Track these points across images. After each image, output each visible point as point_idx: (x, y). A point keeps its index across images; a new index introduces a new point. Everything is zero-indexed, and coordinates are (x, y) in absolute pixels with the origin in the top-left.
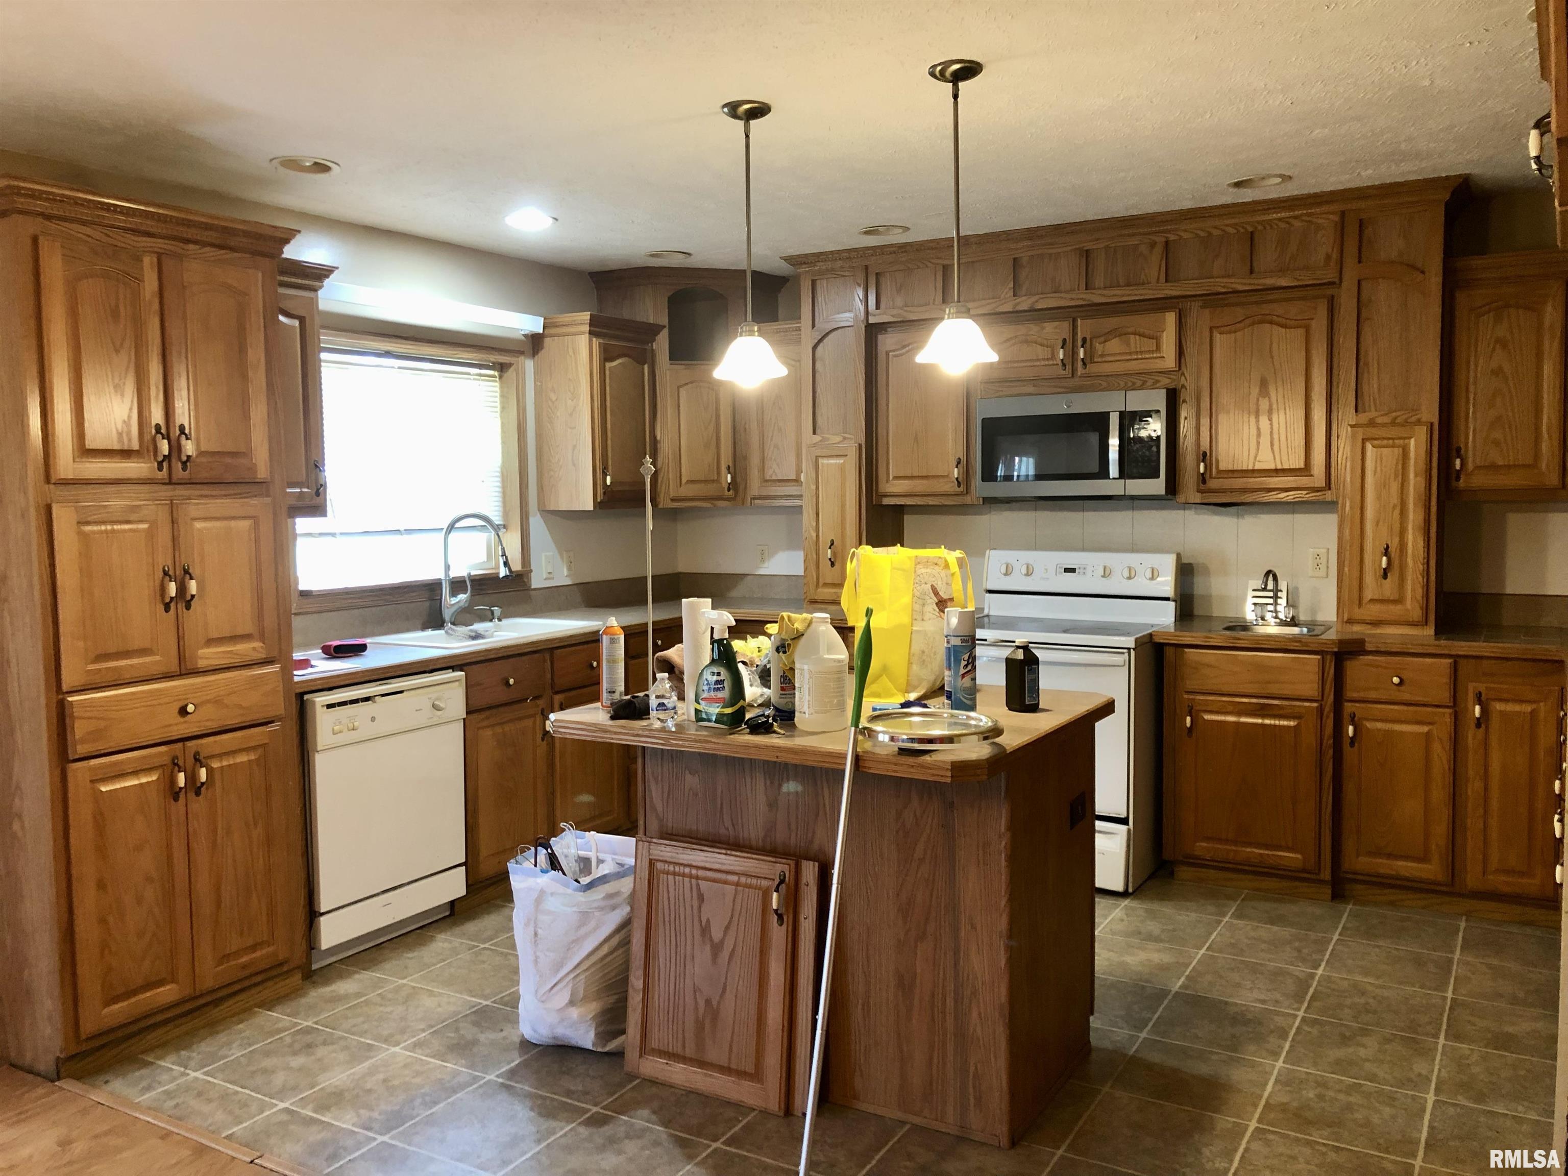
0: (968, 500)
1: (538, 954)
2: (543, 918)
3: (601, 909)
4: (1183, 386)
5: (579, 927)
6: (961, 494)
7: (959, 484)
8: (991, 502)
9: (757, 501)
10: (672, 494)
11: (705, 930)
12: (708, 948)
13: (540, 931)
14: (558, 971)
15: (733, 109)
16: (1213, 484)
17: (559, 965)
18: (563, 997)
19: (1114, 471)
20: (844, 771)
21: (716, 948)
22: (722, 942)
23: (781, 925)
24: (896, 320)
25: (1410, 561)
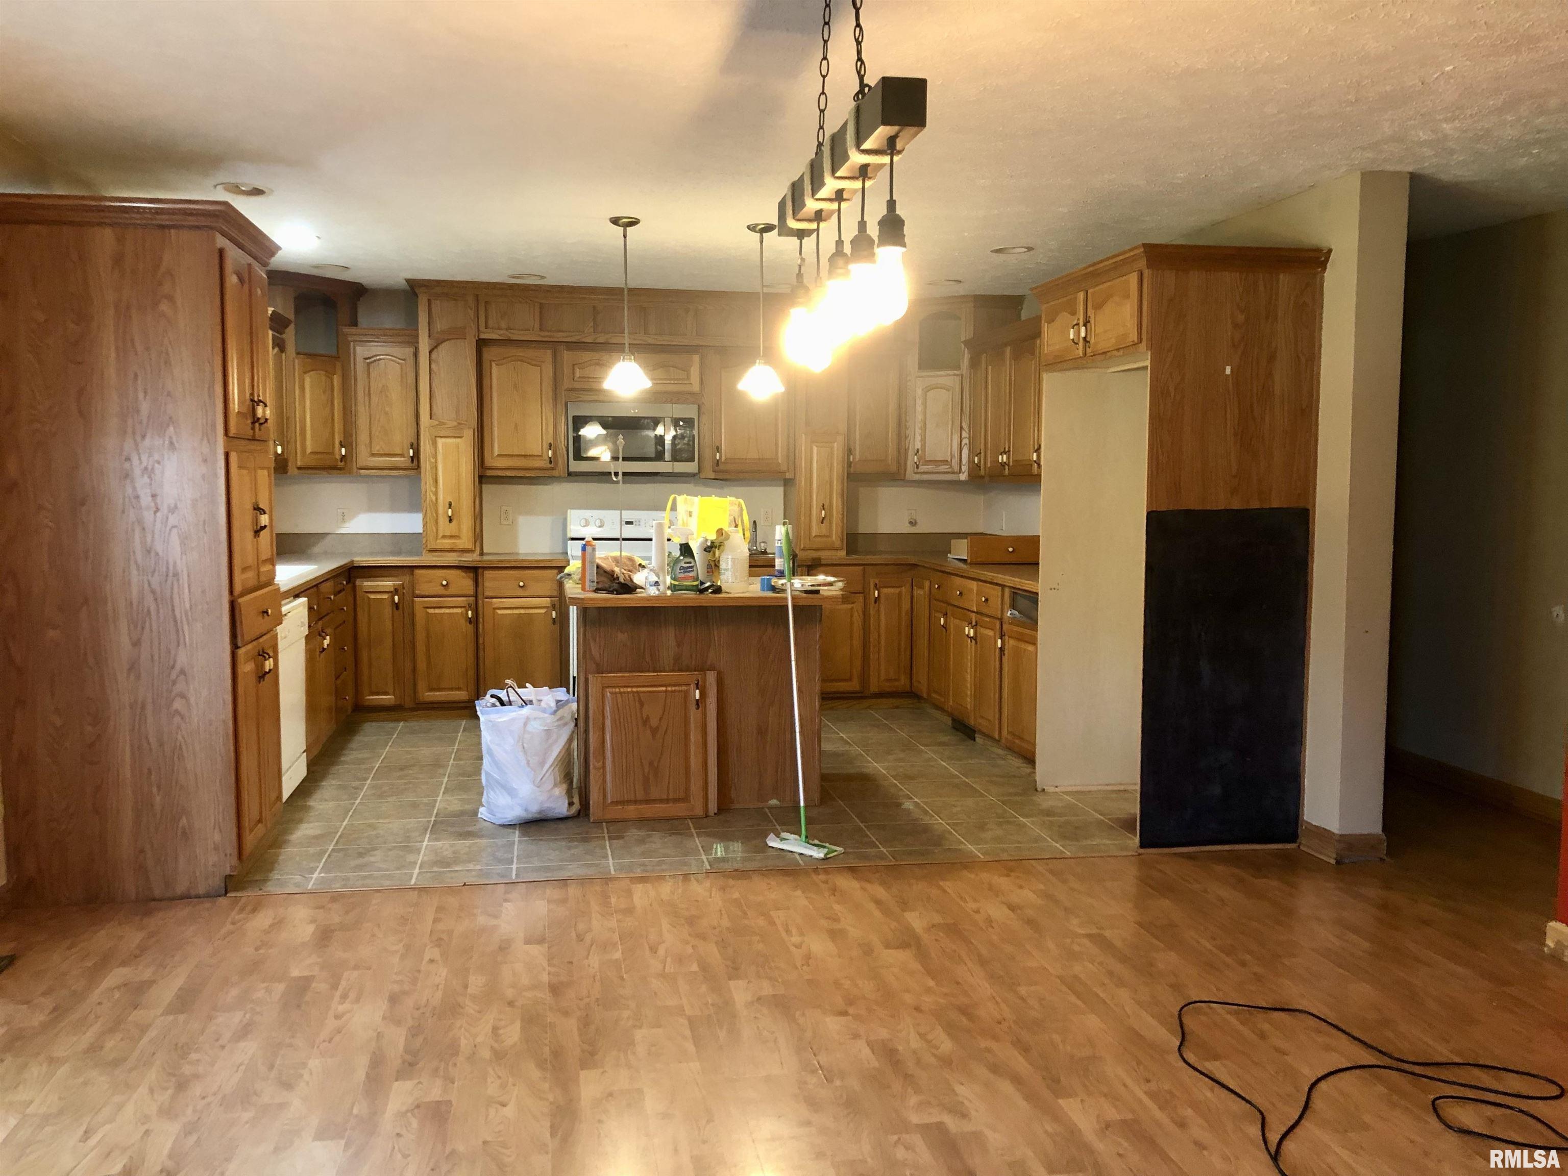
0: (555, 473)
1: (529, 758)
2: (527, 736)
3: (558, 726)
4: (703, 403)
5: (548, 740)
6: (553, 469)
7: (551, 462)
8: (572, 476)
9: (362, 471)
10: (299, 464)
11: (646, 721)
12: (649, 732)
13: (525, 745)
14: (542, 767)
15: (615, 221)
16: (721, 467)
17: (542, 763)
18: (549, 784)
19: (667, 456)
20: (787, 606)
21: (654, 731)
22: (657, 728)
23: (698, 709)
24: (500, 338)
25: (835, 513)
